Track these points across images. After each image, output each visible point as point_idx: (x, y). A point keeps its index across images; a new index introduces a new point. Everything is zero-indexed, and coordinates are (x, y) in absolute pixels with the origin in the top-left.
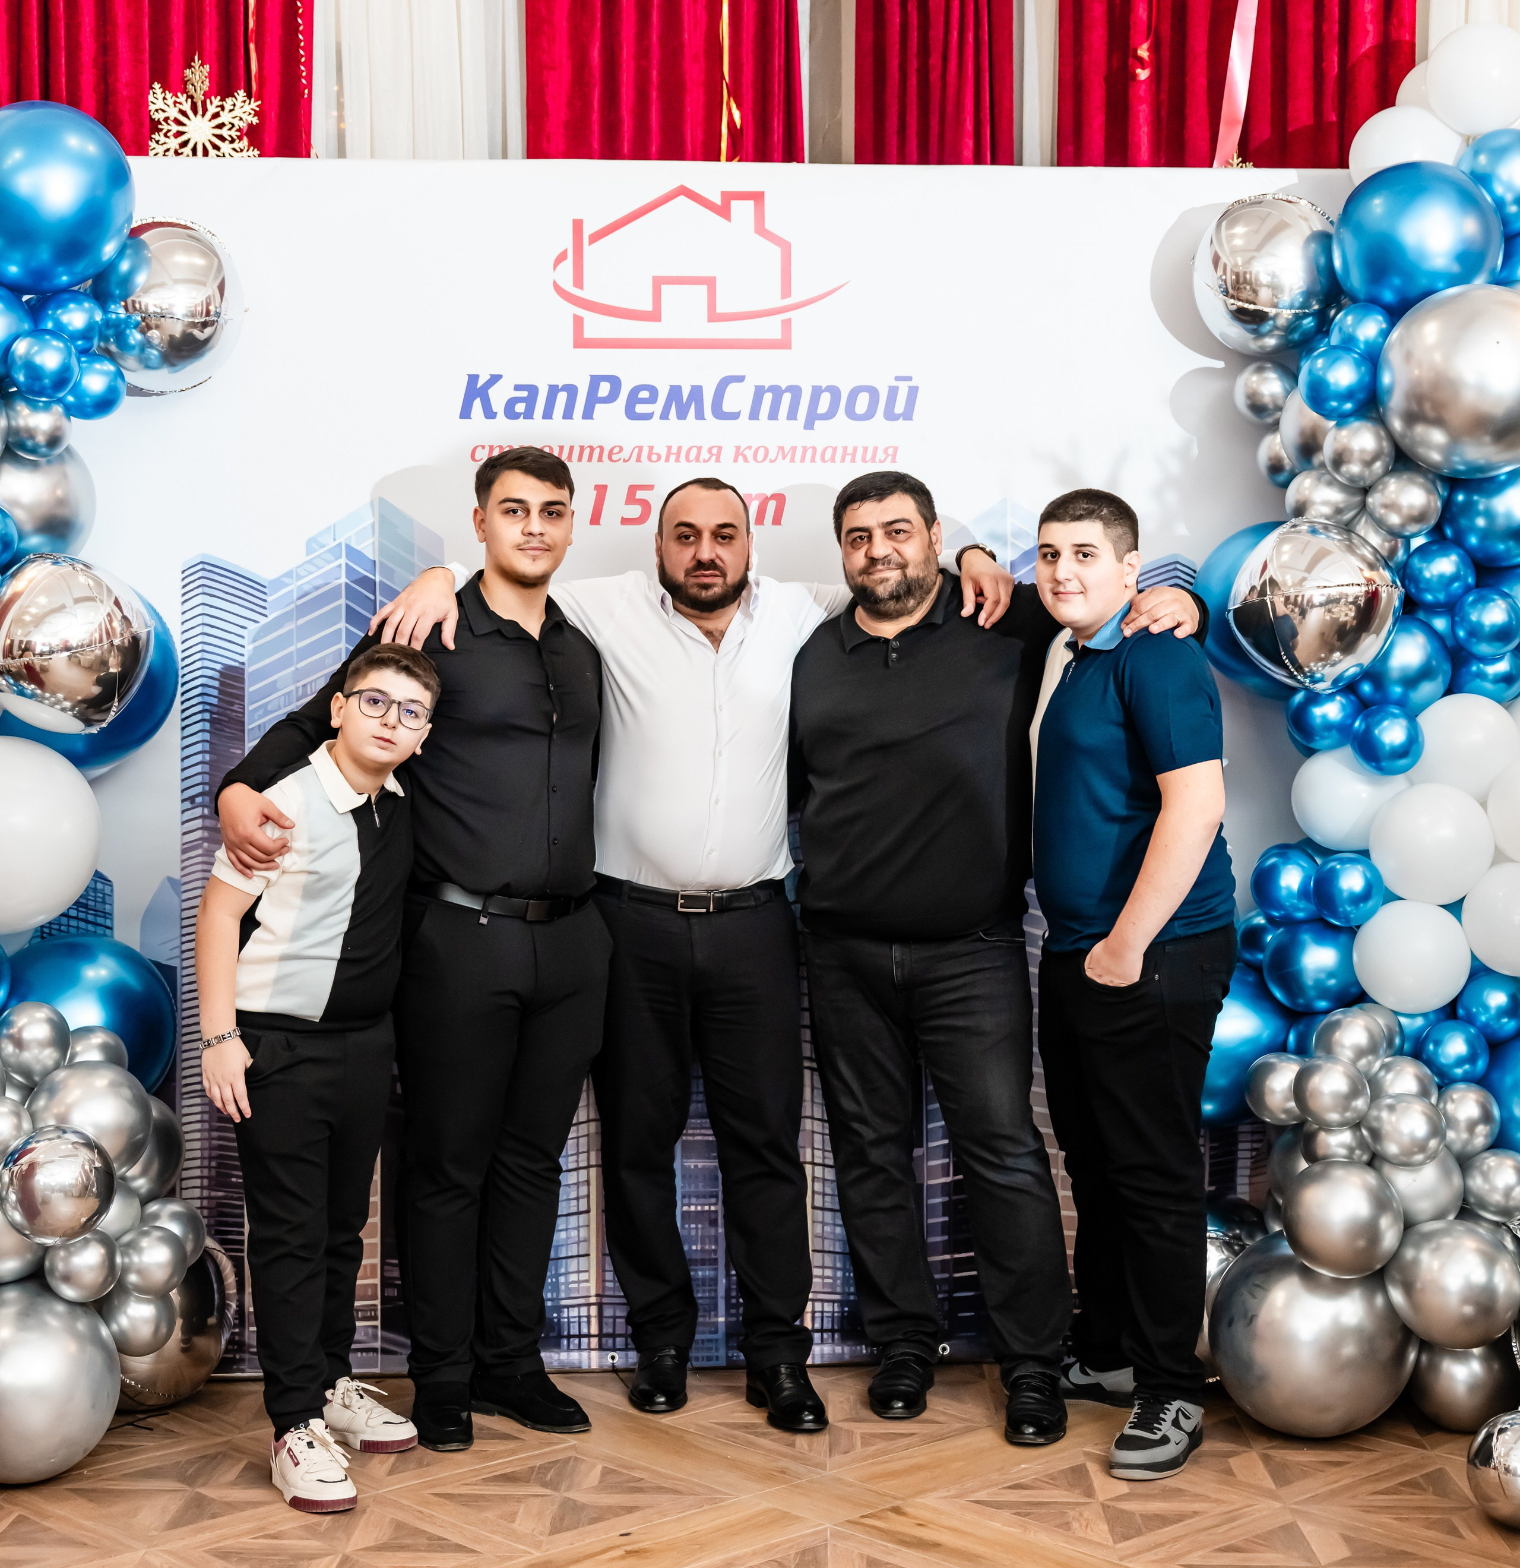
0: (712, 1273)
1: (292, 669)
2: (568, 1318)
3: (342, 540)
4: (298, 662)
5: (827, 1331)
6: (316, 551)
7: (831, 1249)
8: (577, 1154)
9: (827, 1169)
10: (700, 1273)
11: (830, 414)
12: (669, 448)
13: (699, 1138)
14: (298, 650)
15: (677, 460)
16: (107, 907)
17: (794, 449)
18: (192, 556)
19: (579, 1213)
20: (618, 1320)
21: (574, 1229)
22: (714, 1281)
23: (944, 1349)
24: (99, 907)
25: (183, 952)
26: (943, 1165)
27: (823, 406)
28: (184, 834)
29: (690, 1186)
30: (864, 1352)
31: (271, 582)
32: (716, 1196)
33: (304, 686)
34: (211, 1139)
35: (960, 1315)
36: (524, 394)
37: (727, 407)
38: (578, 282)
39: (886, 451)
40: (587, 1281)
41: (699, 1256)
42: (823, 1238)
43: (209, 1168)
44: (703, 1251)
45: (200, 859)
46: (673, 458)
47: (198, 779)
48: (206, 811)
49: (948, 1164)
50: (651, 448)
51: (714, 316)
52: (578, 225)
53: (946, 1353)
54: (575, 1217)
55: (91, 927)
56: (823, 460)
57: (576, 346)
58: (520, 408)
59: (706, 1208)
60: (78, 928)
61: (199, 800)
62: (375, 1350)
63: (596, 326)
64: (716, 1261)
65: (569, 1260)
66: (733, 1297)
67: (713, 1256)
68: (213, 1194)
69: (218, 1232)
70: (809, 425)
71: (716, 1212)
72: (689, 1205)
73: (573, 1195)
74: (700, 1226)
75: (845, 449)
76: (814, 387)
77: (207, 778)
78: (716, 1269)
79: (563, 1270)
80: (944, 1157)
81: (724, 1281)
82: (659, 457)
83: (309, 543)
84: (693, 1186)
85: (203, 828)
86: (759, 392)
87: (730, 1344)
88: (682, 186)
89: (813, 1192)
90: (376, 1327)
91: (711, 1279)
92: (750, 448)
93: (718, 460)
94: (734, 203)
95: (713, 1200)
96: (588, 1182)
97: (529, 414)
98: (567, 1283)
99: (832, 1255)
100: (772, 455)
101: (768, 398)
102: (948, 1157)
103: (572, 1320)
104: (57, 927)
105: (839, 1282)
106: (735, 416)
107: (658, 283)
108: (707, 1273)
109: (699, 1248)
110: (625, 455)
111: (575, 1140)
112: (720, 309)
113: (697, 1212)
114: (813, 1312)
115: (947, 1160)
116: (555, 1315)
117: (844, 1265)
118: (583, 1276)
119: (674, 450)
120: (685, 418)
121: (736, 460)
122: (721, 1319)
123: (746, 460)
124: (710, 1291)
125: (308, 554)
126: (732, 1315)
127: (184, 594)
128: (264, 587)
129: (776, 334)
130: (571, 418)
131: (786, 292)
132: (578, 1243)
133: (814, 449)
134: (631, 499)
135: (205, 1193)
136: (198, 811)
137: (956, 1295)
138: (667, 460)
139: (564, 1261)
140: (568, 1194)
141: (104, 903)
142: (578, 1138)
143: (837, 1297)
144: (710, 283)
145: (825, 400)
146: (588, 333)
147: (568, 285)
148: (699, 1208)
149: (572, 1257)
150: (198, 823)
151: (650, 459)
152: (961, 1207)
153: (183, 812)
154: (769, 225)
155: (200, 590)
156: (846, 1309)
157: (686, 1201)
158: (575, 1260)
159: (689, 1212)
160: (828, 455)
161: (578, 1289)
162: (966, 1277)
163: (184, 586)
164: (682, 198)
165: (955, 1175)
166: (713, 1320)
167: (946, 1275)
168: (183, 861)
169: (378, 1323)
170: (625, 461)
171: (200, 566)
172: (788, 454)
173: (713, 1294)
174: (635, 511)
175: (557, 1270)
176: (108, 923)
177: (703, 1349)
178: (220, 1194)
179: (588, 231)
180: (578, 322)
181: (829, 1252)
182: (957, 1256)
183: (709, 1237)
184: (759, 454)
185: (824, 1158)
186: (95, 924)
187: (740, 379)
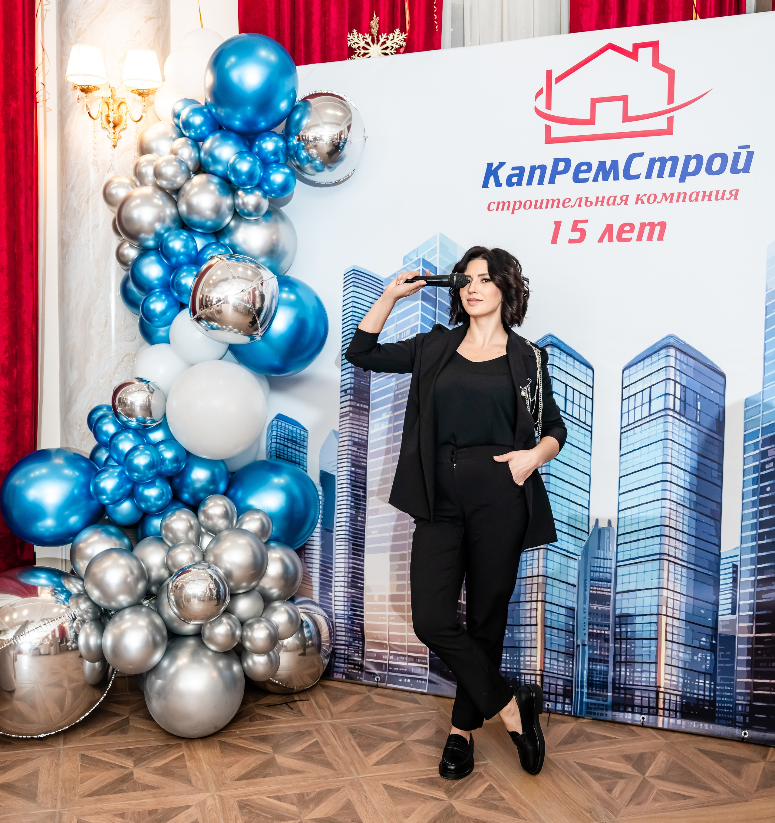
0: (605, 668)
1: (395, 325)
2: (525, 680)
3: (421, 256)
4: (397, 321)
5: (673, 710)
6: (408, 262)
7: (677, 665)
8: (532, 593)
9: (675, 620)
10: (598, 667)
11: (696, 172)
12: (598, 198)
13: (599, 592)
14: (397, 315)
15: (602, 205)
16: (305, 443)
17: (672, 195)
18: (349, 266)
19: (531, 625)
20: (551, 686)
21: (529, 633)
22: (606, 673)
23: (745, 734)
24: (302, 443)
25: (338, 468)
26: (749, 626)
27: (692, 167)
28: (341, 408)
29: (593, 620)
30: (695, 726)
31: (386, 279)
32: (609, 626)
33: (400, 334)
34: (349, 563)
35: (756, 715)
36: (517, 172)
37: (632, 172)
38: (549, 106)
39: (731, 193)
40: (536, 662)
41: (598, 657)
42: (672, 658)
43: (348, 577)
44: (600, 654)
45: (348, 422)
46: (599, 203)
47: (349, 381)
48: (352, 397)
49: (753, 626)
50: (587, 198)
51: (626, 119)
52: (549, 73)
53: (746, 736)
54: (530, 627)
55: (297, 453)
56: (690, 200)
57: (546, 143)
58: (515, 180)
59: (603, 632)
60: (292, 453)
61: (348, 391)
62: (425, 680)
63: (558, 130)
64: (607, 662)
65: (526, 649)
66: (617, 684)
67: (606, 659)
68: (350, 590)
69: (352, 610)
70: (682, 179)
71: (608, 635)
72: (593, 629)
73: (528, 615)
74: (599, 641)
75: (705, 192)
76: (686, 156)
77: (353, 381)
78: (608, 666)
79: (522, 654)
80: (749, 622)
81: (612, 674)
82: (592, 203)
83: (405, 258)
84: (595, 619)
85: (350, 406)
86: (652, 161)
87: (615, 708)
88: (610, 43)
89: (666, 632)
90: (426, 669)
91: (604, 671)
92: (645, 195)
93: (626, 204)
94: (640, 50)
95: (607, 628)
96: (536, 609)
97: (519, 183)
98: (525, 661)
99: (677, 669)
100: (659, 199)
101: (657, 165)
102: (752, 622)
103: (527, 681)
104: (282, 451)
105: (680, 685)
106: (637, 177)
107: (594, 102)
108: (603, 667)
109: (598, 653)
110: (572, 203)
111: (531, 586)
112: (630, 114)
113: (597, 634)
114: (664, 699)
115: (751, 624)
116: (518, 677)
117: (685, 675)
118: (533, 659)
119: (600, 199)
120: (607, 180)
121: (636, 203)
122: (610, 694)
123: (643, 202)
124: (603, 678)
125: (404, 264)
126: (617, 693)
127: (344, 286)
128: (382, 282)
129: (664, 126)
130: (542, 184)
131: (671, 99)
132: (531, 640)
133: (685, 194)
134: (575, 228)
135: (346, 590)
136: (348, 397)
137: (754, 703)
138: (596, 205)
139: (523, 649)
140: (526, 614)
141: (304, 441)
142: (532, 584)
143: (680, 693)
144: (625, 99)
145: (693, 164)
146: (553, 136)
147: (543, 108)
148: (599, 632)
149: (528, 647)
150: (348, 403)
151: (586, 205)
152: (759, 652)
153: (341, 397)
154: (661, 61)
155: (352, 284)
156: (684, 701)
157: (591, 627)
158: (529, 649)
159: (593, 633)
160: (694, 197)
161: (530, 665)
162: (762, 694)
163: (345, 282)
164: (610, 50)
165: (756, 633)
166: (605, 693)
167: (749, 691)
168: (340, 422)
169: (428, 666)
170: (572, 207)
171: (353, 272)
172: (669, 197)
173: (605, 680)
174: (577, 235)
175: (519, 653)
176: (305, 451)
177: (598, 709)
178: (353, 591)
179: (554, 76)
180: (548, 129)
181: (675, 666)
182: (756, 681)
183: (605, 648)
184: (652, 199)
185: (673, 613)
186: (299, 451)
187: (641, 155)
